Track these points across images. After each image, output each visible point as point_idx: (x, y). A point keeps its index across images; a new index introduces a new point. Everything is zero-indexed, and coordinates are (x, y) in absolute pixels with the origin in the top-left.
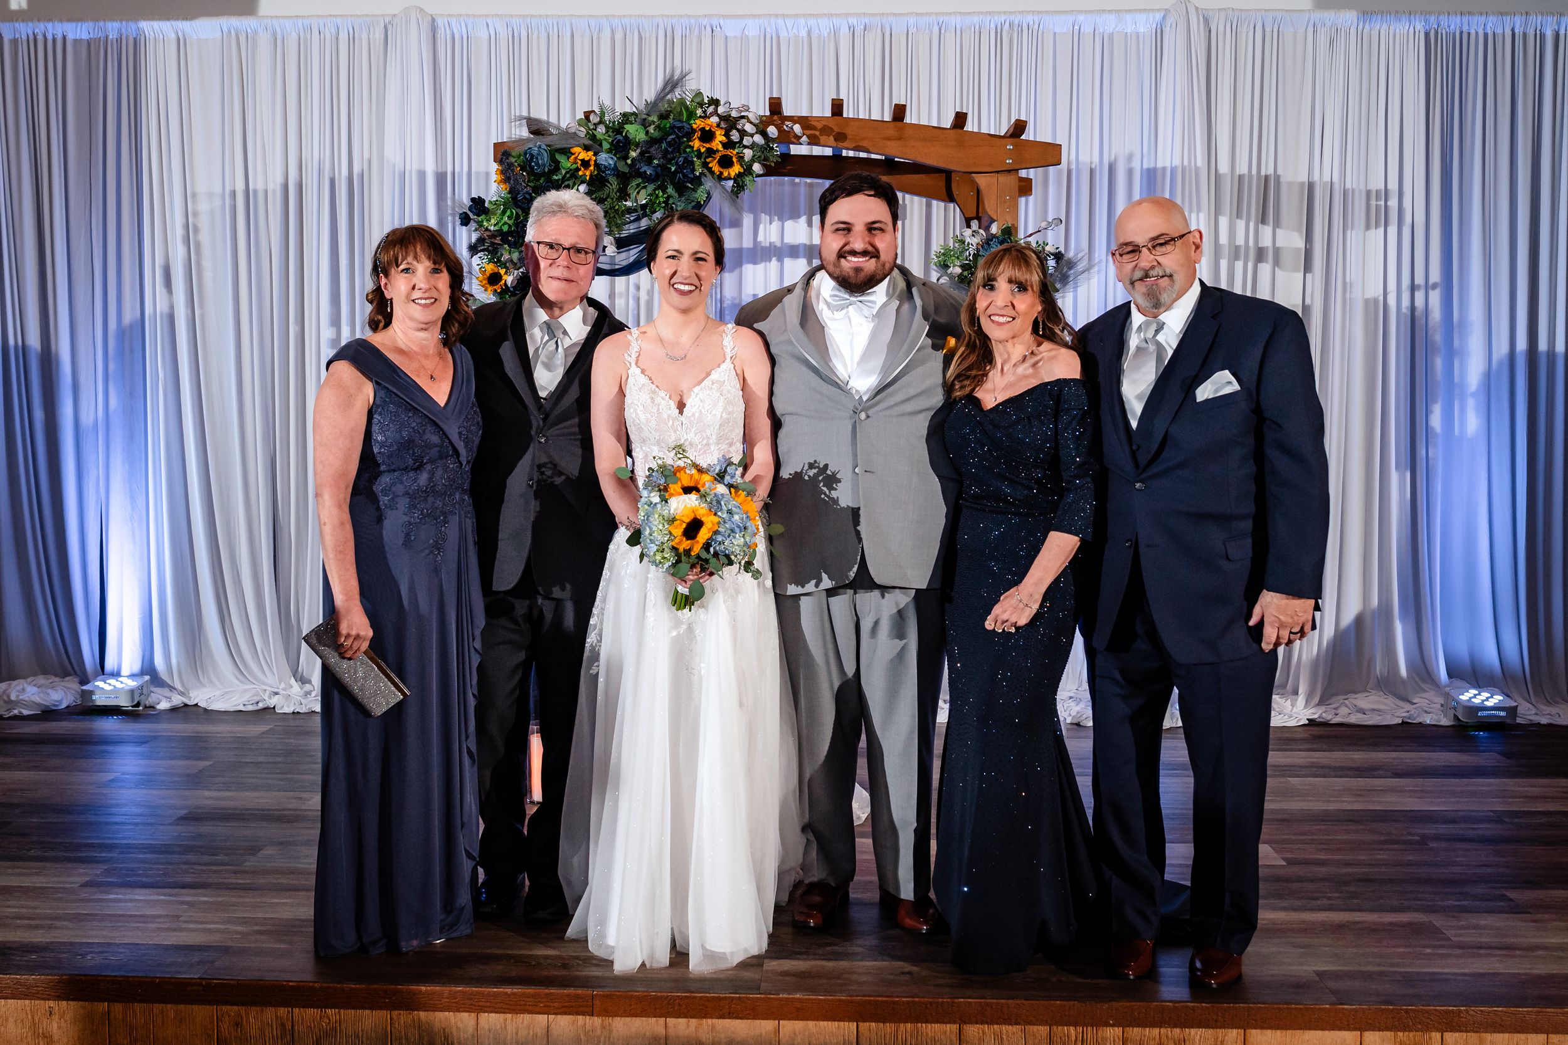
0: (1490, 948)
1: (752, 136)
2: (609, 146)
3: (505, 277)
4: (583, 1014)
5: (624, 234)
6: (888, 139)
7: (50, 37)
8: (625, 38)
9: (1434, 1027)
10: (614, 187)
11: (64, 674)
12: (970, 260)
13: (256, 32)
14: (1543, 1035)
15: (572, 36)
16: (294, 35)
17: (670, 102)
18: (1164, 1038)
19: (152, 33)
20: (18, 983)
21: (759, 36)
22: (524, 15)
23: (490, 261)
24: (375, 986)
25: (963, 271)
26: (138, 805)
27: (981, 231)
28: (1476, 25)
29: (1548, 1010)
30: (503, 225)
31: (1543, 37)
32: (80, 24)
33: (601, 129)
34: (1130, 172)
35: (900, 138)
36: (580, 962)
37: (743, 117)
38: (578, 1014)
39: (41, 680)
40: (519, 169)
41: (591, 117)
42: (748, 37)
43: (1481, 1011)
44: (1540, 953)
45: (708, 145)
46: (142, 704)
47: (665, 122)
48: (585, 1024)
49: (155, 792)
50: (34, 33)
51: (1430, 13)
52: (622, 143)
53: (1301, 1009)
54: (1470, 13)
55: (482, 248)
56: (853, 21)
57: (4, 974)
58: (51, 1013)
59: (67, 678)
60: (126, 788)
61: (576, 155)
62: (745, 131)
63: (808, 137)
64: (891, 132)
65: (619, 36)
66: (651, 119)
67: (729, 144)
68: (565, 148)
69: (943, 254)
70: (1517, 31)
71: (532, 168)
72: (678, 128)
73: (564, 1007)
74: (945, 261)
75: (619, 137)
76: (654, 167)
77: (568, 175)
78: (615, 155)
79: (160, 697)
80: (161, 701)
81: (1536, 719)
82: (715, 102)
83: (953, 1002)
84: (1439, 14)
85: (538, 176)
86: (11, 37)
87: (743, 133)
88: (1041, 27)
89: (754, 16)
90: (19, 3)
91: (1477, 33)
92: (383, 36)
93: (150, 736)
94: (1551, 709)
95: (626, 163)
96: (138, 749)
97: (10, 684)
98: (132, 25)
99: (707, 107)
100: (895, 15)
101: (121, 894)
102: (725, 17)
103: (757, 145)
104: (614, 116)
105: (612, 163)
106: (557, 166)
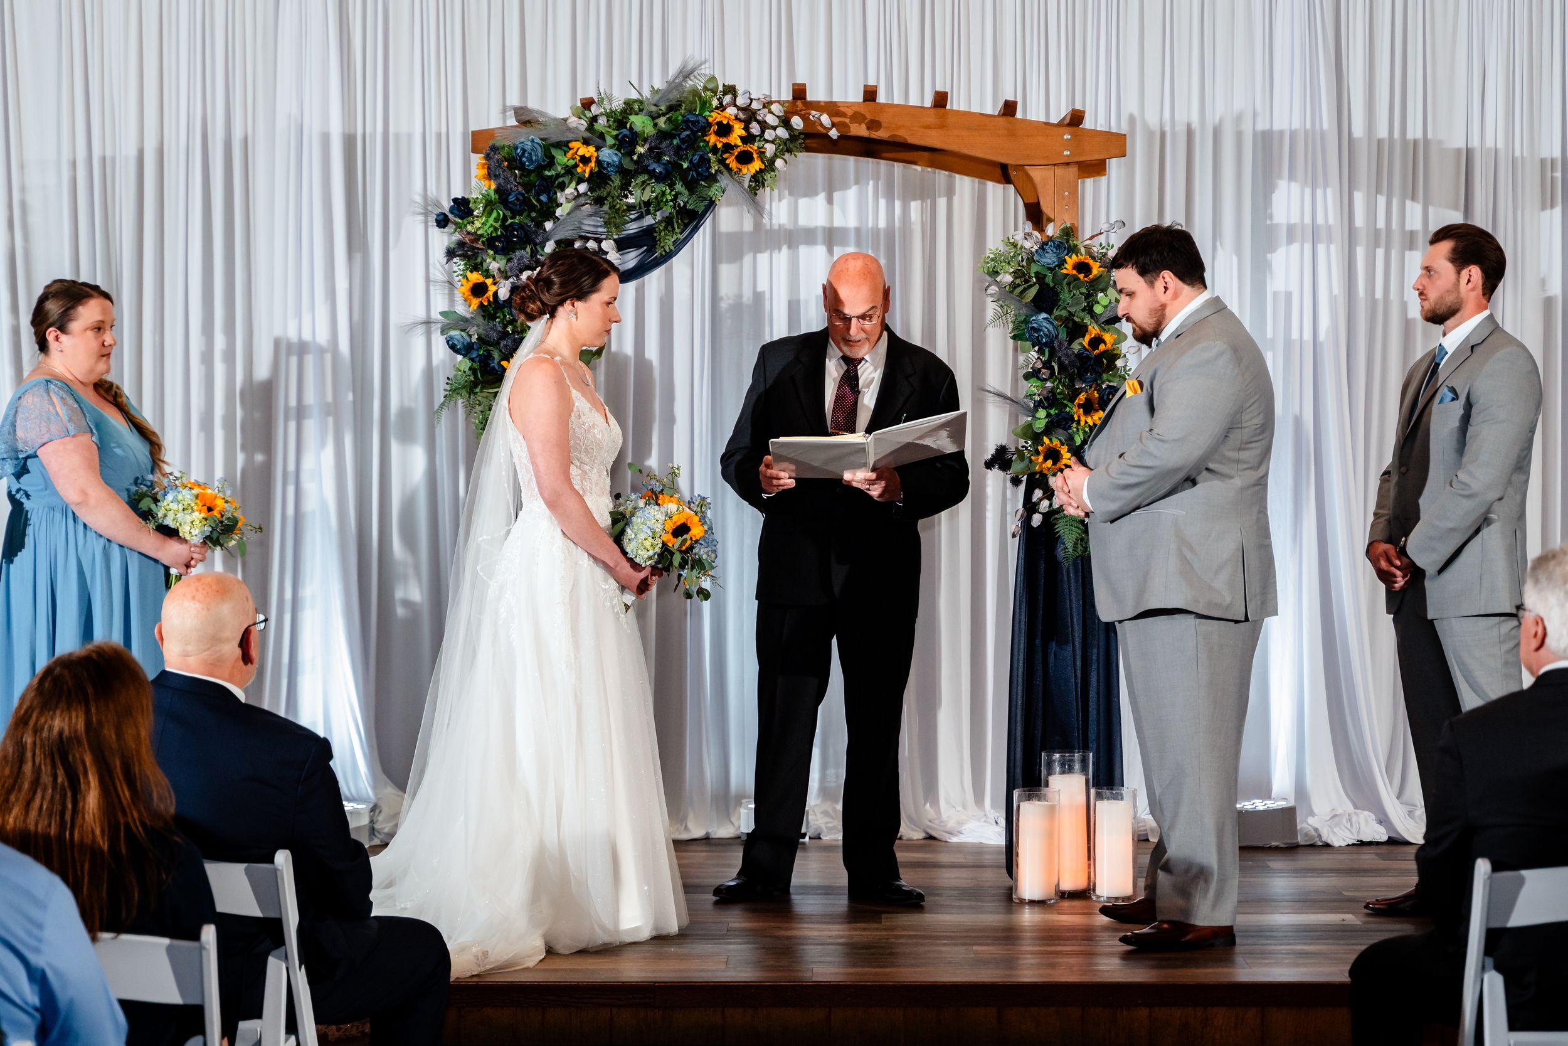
1: (774, 128)
2: (612, 141)
3: (493, 288)
5: (625, 235)
6: (928, 127)
10: (616, 184)
12: (1023, 266)
17: (681, 93)
23: (472, 269)
25: (1016, 278)
27: (1036, 233)
30: (489, 228)
33: (602, 121)
35: (942, 127)
37: (763, 109)
40: (508, 165)
41: (590, 107)
45: (725, 140)
47: (676, 113)
52: (627, 136)
55: (460, 253)
61: (575, 150)
62: (767, 124)
63: (837, 125)
64: (931, 119)
66: (659, 109)
67: (748, 139)
68: (562, 143)
69: (992, 260)
71: (524, 164)
72: (692, 122)
74: (994, 268)
75: (623, 129)
76: (664, 164)
77: (564, 173)
78: (619, 150)
82: (731, 90)
87: (764, 126)
95: (632, 159)
99: (723, 96)
103: (780, 139)
104: (617, 105)
105: (616, 159)
106: (551, 162)
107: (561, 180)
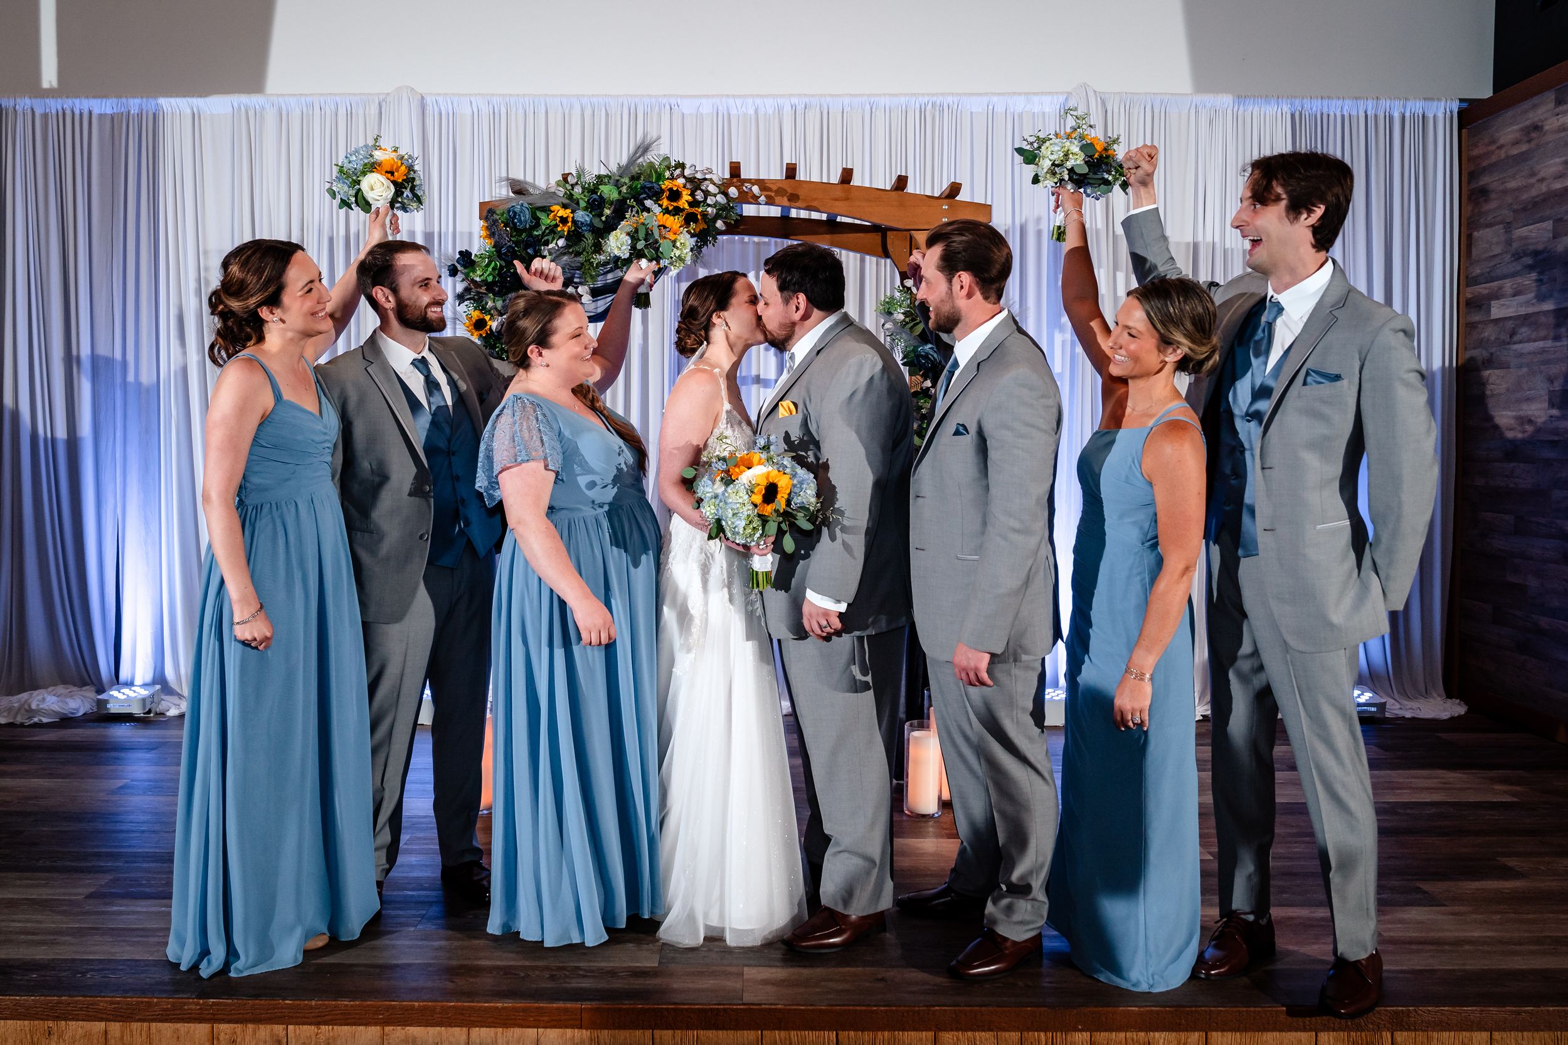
0: (1420, 943)
1: (715, 195)
2: (585, 205)
3: (489, 323)
4: (572, 1027)
5: (599, 284)
6: (836, 200)
7: (77, 112)
8: (594, 115)
9: (1385, 1026)
10: (589, 241)
11: (82, 684)
12: (911, 308)
13: (263, 108)
14: (1486, 1033)
15: (547, 112)
16: (298, 112)
17: (640, 166)
18: (1129, 1041)
19: (169, 109)
20: (17, 1004)
21: (712, 113)
22: (504, 95)
23: (475, 309)
24: (369, 1003)
25: (906, 317)
26: (144, 812)
28: (1335, 108)
29: (1491, 1009)
30: (488, 275)
31: (1391, 118)
32: (104, 100)
33: (578, 190)
34: (1039, 233)
35: (847, 199)
36: (568, 973)
37: (705, 179)
38: (567, 1027)
39: (61, 689)
40: (502, 225)
41: (569, 179)
42: (702, 114)
43: (1429, 1011)
44: (1467, 947)
45: (675, 204)
46: (153, 711)
47: (636, 183)
48: (574, 1037)
49: (162, 799)
50: (63, 109)
51: (1296, 97)
52: (597, 201)
53: (1259, 1011)
54: (1329, 98)
55: (468, 297)
56: (795, 100)
57: (3, 996)
58: (50, 1033)
59: (84, 688)
60: (136, 795)
61: (556, 212)
62: (709, 192)
63: (766, 196)
64: (839, 193)
65: (588, 113)
66: (623, 180)
67: (694, 203)
68: (545, 207)
69: (888, 303)
70: (1369, 113)
71: (515, 224)
72: (648, 188)
73: (553, 1020)
74: (888, 309)
75: (594, 196)
77: (547, 231)
78: (590, 212)
79: (171, 705)
80: (170, 708)
81: (1401, 713)
82: (682, 166)
83: (929, 1010)
84: (1303, 98)
85: (519, 232)
86: (42, 111)
87: (707, 193)
88: (960, 107)
89: (708, 96)
90: (50, 82)
91: (1335, 115)
92: (377, 112)
93: (159, 742)
94: (1412, 704)
95: (601, 220)
96: (148, 756)
97: (32, 694)
98: (152, 102)
99: (674, 170)
100: (831, 95)
101: (124, 906)
102: (682, 97)
103: (720, 204)
104: (589, 178)
105: (588, 219)
106: (537, 223)
107: (546, 238)
